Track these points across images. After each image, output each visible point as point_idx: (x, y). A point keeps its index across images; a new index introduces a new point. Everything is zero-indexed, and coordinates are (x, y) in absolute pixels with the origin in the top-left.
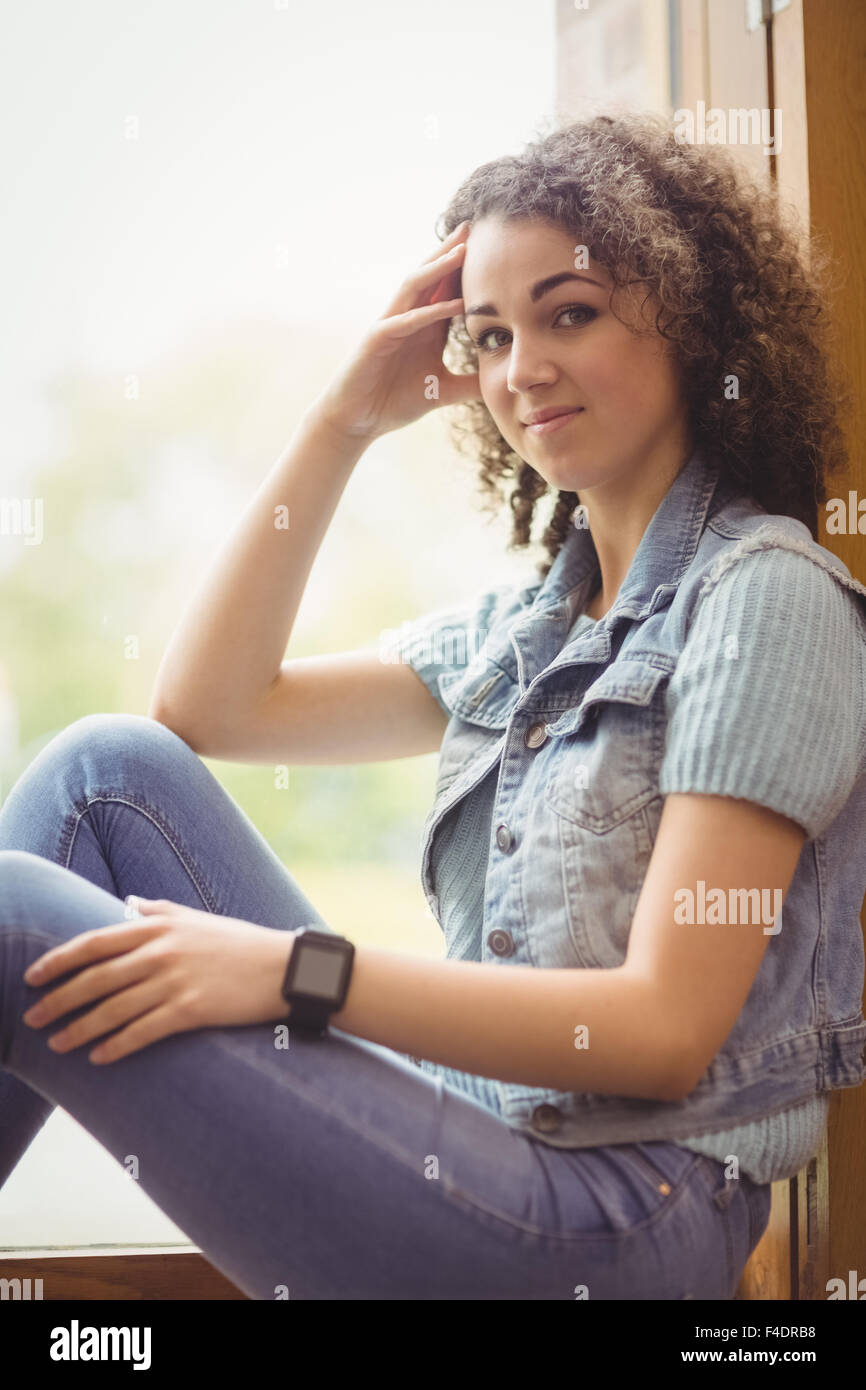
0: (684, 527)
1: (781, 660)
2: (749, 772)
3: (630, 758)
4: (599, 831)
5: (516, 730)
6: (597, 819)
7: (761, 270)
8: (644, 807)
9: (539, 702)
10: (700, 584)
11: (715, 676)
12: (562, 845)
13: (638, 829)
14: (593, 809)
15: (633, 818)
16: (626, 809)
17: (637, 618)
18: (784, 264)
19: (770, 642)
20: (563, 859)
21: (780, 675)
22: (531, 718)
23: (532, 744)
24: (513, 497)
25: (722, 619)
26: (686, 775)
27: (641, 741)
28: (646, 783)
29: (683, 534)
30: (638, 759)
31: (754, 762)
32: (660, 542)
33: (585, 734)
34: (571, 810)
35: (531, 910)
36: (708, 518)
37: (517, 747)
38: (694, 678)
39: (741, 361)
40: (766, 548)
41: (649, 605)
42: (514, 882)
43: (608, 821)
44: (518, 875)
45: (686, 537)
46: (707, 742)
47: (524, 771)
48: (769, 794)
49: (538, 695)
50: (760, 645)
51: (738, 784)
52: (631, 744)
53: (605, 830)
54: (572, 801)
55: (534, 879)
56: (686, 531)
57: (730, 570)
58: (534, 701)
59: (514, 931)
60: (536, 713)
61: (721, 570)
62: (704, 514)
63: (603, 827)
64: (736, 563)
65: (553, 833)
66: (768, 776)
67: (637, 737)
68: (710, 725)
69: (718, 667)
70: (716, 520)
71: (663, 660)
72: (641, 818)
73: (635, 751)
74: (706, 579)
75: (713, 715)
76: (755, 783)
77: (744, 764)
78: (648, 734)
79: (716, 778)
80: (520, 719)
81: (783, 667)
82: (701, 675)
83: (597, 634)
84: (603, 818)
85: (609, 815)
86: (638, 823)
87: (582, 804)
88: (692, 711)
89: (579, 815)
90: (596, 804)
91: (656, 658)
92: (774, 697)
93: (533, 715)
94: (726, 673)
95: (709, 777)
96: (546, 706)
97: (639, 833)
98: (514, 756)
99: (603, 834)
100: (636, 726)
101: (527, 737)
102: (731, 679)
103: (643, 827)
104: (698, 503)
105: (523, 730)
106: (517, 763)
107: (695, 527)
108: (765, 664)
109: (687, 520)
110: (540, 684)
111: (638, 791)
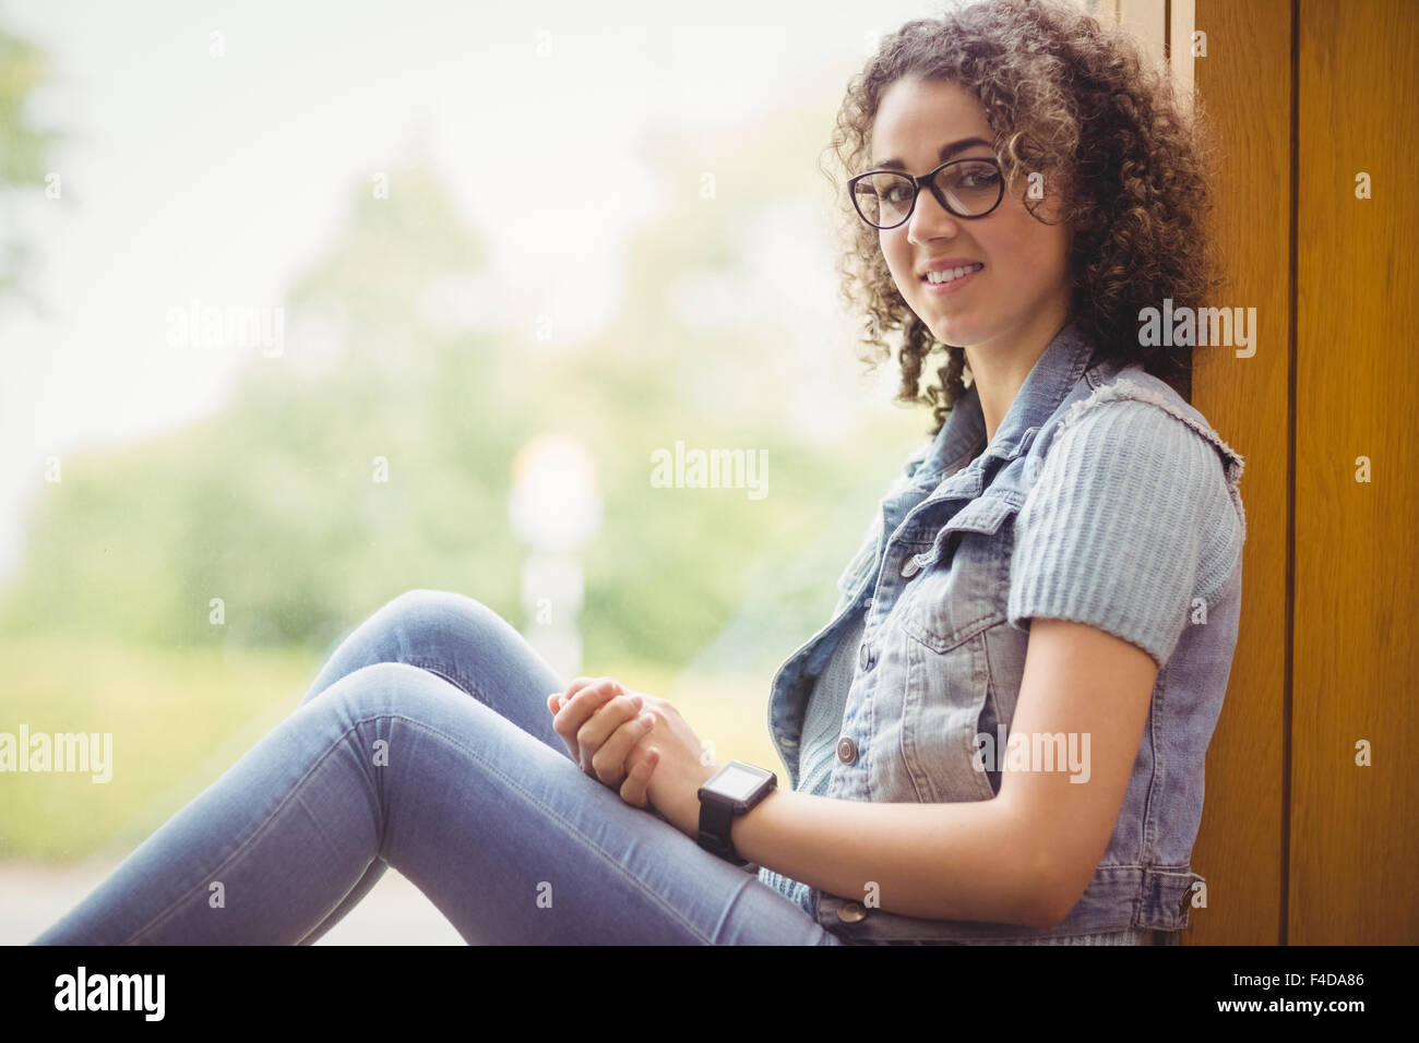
0: (1064, 376)
1: (1119, 493)
2: (1088, 599)
3: (977, 584)
4: (939, 650)
5: (892, 560)
6: (939, 639)
7: (1153, 153)
8: (984, 631)
9: (916, 534)
10: (1056, 428)
11: (1059, 509)
12: (909, 662)
13: (976, 650)
14: (936, 630)
15: (972, 640)
16: (965, 631)
17: (1008, 457)
18: (1176, 147)
19: (1109, 476)
20: (908, 676)
21: (1118, 507)
22: (904, 549)
23: (905, 573)
24: (902, 352)
25: (1066, 456)
26: (1030, 600)
27: (989, 570)
28: (990, 609)
29: (1061, 382)
30: (985, 587)
31: (1093, 588)
32: (1039, 388)
33: (944, 563)
34: (918, 629)
35: (877, 722)
36: (1088, 369)
37: (891, 575)
38: (1041, 512)
39: (1125, 232)
40: (1120, 399)
41: (1018, 447)
42: (868, 696)
43: (949, 642)
44: (871, 690)
45: (1064, 386)
46: (1049, 570)
47: (895, 598)
48: (1106, 619)
49: (914, 527)
50: (1099, 478)
51: (1078, 608)
52: (979, 572)
53: (945, 649)
54: (920, 621)
55: (883, 693)
56: (1065, 380)
57: (1082, 417)
58: (909, 533)
59: (861, 740)
60: (912, 544)
61: (1075, 417)
62: (1084, 366)
63: (943, 647)
64: (1089, 411)
65: (902, 651)
66: (1106, 601)
67: (985, 565)
68: (1054, 554)
69: (1061, 501)
70: (1094, 372)
71: (1017, 497)
72: (980, 640)
73: (982, 578)
74: (1061, 424)
75: (1056, 546)
76: (1093, 609)
77: (1084, 590)
78: (996, 564)
79: (1057, 603)
80: (896, 549)
81: (1121, 499)
82: (1047, 510)
83: (971, 471)
84: (945, 639)
85: (949, 636)
86: (976, 645)
87: (928, 625)
88: (1037, 542)
89: (924, 634)
90: (939, 625)
91: (1011, 495)
92: (1111, 527)
93: (910, 546)
94: (1068, 506)
95: (1051, 602)
96: (922, 538)
97: (976, 654)
98: (888, 584)
99: (943, 653)
100: (986, 555)
101: (901, 567)
102: (1072, 512)
103: (982, 649)
104: (1080, 356)
105: (899, 560)
106: (891, 590)
107: (1074, 377)
108: (1103, 496)
109: (1067, 370)
110: (916, 517)
111: (980, 615)
